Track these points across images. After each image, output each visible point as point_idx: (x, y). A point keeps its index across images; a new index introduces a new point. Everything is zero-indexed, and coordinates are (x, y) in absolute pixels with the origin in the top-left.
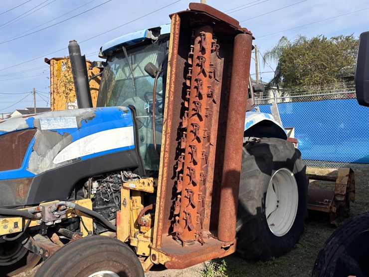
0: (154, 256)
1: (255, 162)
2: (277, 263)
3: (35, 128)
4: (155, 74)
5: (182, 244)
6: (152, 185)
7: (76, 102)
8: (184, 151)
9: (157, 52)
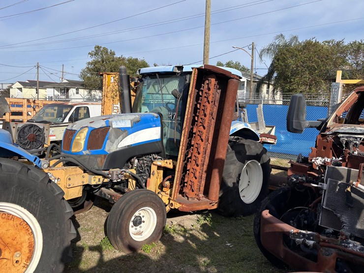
0: (172, 204)
1: (235, 155)
2: (243, 219)
3: (110, 126)
4: (178, 97)
5: (188, 199)
6: (172, 164)
7: (119, 104)
8: (193, 146)
9: (179, 79)
